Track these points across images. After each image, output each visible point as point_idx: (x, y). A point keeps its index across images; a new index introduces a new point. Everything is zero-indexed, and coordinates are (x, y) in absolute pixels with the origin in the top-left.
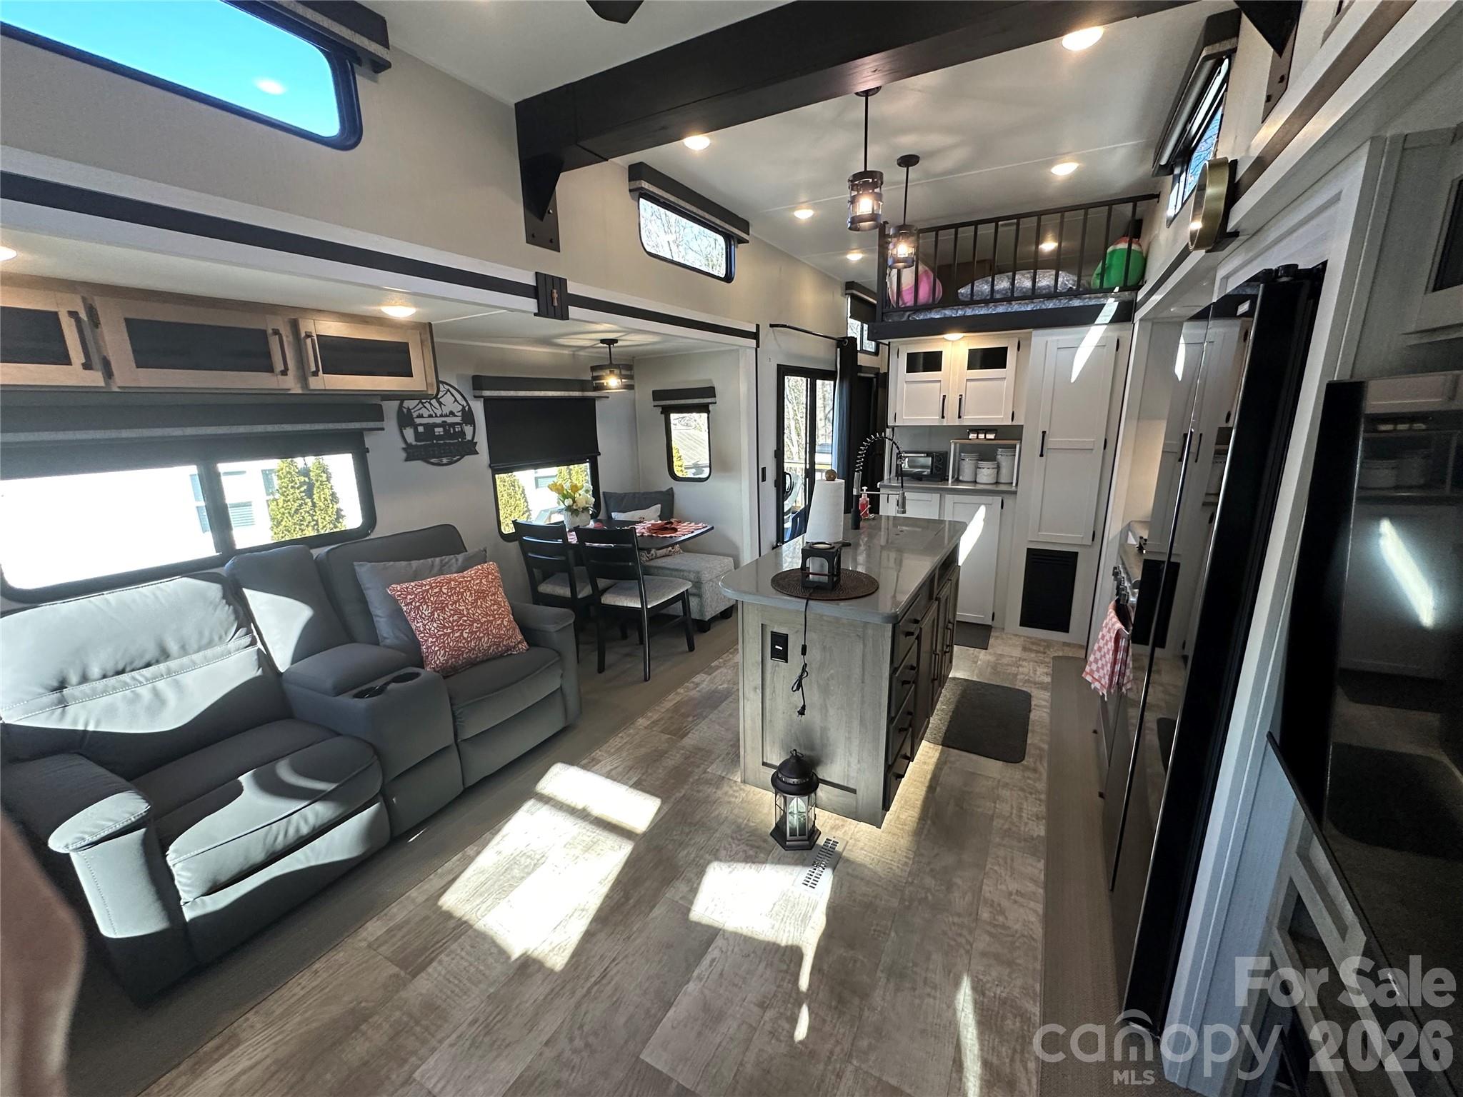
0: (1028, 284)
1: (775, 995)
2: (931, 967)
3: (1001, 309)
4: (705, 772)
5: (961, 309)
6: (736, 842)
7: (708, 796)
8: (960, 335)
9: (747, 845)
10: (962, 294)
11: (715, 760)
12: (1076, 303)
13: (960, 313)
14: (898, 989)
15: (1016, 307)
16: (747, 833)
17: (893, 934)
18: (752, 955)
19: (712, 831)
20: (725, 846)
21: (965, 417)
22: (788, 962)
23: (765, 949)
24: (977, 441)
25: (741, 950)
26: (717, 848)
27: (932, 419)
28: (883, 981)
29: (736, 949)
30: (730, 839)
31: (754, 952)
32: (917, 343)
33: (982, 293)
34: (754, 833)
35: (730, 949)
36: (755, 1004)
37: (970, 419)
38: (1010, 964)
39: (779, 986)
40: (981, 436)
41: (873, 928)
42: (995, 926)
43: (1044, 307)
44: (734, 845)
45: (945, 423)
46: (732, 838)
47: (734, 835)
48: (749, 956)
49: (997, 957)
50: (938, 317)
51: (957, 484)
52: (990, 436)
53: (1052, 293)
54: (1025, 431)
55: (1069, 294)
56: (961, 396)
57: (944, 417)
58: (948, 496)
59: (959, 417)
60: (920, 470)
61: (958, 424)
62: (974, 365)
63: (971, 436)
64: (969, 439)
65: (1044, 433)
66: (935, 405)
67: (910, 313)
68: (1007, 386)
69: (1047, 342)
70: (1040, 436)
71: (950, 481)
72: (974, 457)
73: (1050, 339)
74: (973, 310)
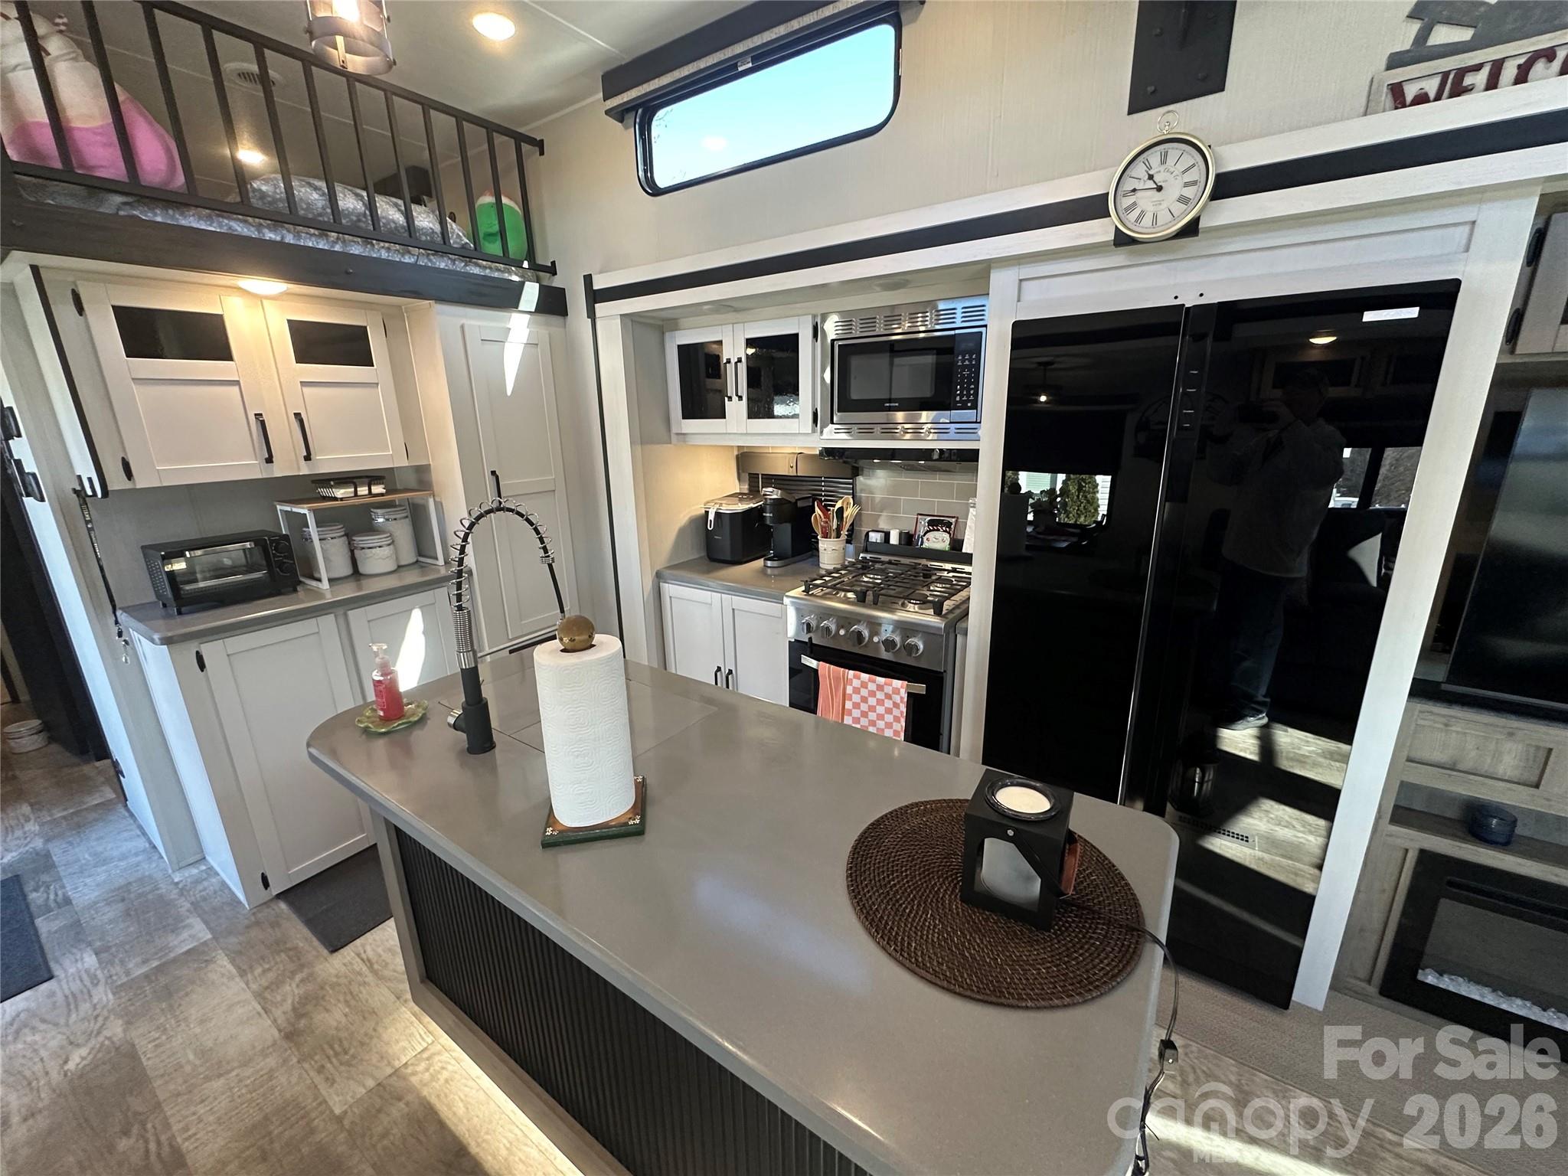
3: (360, 248)
10: (263, 196)
12: (477, 270)
13: (271, 235)
15: (381, 252)
21: (317, 457)
24: (353, 501)
27: (245, 466)
32: (133, 282)
37: (328, 462)
40: (362, 490)
43: (432, 265)
45: (279, 470)
51: (337, 587)
52: (378, 489)
53: (441, 246)
54: (436, 476)
55: (467, 255)
56: (297, 415)
57: (269, 460)
58: (350, 613)
59: (308, 458)
60: (239, 577)
61: (305, 469)
62: (304, 354)
63: (339, 493)
64: (335, 499)
65: (493, 473)
66: (244, 436)
67: (118, 199)
68: (384, 398)
69: (462, 327)
70: (489, 480)
71: (325, 585)
72: (338, 531)
73: (467, 322)
74: (298, 235)
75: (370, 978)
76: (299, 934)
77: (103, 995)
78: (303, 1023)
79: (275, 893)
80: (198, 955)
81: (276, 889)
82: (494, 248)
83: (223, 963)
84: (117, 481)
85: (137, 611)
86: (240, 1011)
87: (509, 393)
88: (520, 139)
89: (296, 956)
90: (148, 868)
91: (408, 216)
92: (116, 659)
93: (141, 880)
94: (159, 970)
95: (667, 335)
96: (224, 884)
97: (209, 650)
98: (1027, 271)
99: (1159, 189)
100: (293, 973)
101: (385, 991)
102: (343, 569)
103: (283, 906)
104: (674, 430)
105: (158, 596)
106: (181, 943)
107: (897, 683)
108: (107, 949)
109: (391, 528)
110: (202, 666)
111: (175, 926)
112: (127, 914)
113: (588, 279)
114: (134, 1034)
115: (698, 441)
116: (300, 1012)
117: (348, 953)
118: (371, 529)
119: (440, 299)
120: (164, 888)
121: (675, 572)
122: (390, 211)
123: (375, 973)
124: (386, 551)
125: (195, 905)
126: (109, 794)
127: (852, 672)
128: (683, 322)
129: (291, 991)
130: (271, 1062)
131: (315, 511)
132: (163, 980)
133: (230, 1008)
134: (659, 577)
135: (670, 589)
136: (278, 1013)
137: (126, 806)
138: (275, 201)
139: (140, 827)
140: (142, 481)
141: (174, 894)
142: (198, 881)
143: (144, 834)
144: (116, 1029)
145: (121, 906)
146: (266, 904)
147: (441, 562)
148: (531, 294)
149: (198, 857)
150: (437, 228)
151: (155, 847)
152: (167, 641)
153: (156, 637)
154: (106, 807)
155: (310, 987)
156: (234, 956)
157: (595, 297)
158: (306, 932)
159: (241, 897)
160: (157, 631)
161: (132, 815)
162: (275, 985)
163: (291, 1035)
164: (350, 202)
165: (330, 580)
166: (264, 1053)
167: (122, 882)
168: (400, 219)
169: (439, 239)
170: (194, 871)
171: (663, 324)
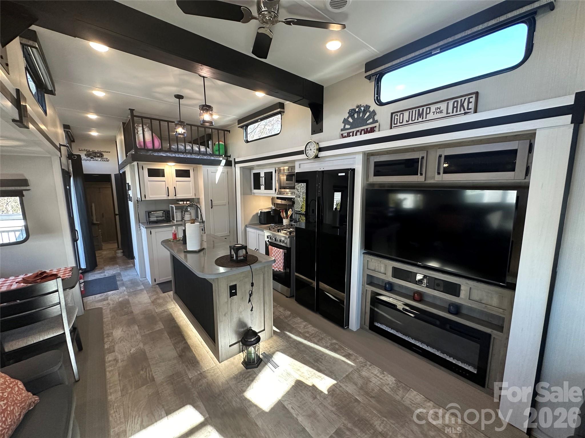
0: (182, 148)
1: (313, 393)
2: (318, 352)
3: (189, 156)
4: (190, 379)
5: (174, 154)
6: (242, 382)
7: (207, 383)
8: (174, 164)
9: (246, 379)
10: (173, 148)
11: (185, 372)
12: (212, 158)
13: (174, 155)
14: (321, 362)
15: (194, 156)
16: (240, 376)
17: (304, 355)
18: (295, 394)
19: (230, 389)
20: (241, 386)
21: (177, 195)
22: (302, 385)
23: (295, 390)
24: (183, 205)
25: (292, 397)
26: (240, 389)
27: (164, 197)
28: (318, 364)
29: (291, 398)
30: (239, 383)
31: (295, 393)
32: (151, 164)
33: (181, 149)
34: (241, 374)
35: (290, 400)
36: (314, 400)
37: (179, 196)
38: (322, 338)
39: (310, 391)
40: (185, 203)
41: (300, 359)
42: (312, 335)
43: (203, 158)
44: (243, 383)
45: (170, 198)
46: (239, 382)
47: (238, 381)
48: (295, 395)
49: (320, 339)
50: (164, 155)
51: (177, 222)
52: (188, 202)
53: (206, 154)
54: (201, 200)
55: (210, 155)
56: (175, 187)
57: (168, 196)
58: (179, 227)
59: (175, 196)
60: (160, 218)
61: (174, 198)
62: (177, 176)
63: (180, 203)
64: (180, 204)
65: (211, 200)
66: (165, 191)
67: (151, 152)
68: (192, 184)
69: (208, 170)
70: (210, 201)
71: (175, 221)
72: (180, 211)
73: (208, 169)
74: (178, 155)
75: (168, 297)
76: (159, 290)
77: (126, 293)
78: (155, 301)
79: (157, 283)
80: (142, 290)
81: (157, 282)
82: (217, 153)
83: (145, 292)
84: (143, 199)
85: (143, 223)
86: (146, 298)
87: (216, 183)
88: (224, 131)
89: (157, 293)
90: (136, 277)
91: (199, 149)
92: (138, 232)
93: (135, 279)
94: (135, 291)
95: (251, 171)
96: (148, 281)
97: (153, 231)
98: (301, 162)
99: (311, 150)
100: (156, 295)
101: (170, 299)
102: (179, 218)
103: (157, 286)
104: (252, 192)
105: (147, 221)
106: (139, 288)
107: (281, 250)
108: (127, 287)
109: (191, 211)
110: (151, 234)
111: (139, 286)
112: (131, 283)
113: (235, 159)
114: (129, 298)
115: (256, 195)
116: (155, 299)
117: (166, 294)
118: (186, 211)
119: (203, 164)
120: (138, 280)
121: (250, 225)
122: (196, 148)
123: (169, 297)
124: (189, 216)
125: (143, 283)
126: (132, 265)
127: (274, 247)
128: (254, 168)
129: (155, 297)
130: (149, 305)
131: (175, 207)
132: (135, 292)
133: (144, 297)
134: (246, 226)
135: (248, 229)
136: (152, 299)
137: (135, 268)
138: (175, 149)
139: (136, 271)
140: (147, 199)
141: (140, 281)
142: (144, 280)
143: (137, 272)
144: (127, 297)
145: (131, 282)
146: (154, 285)
147: (200, 219)
148: (224, 162)
149: (145, 277)
150: (205, 150)
151: (138, 274)
152: (146, 228)
153: (145, 227)
154: (131, 267)
155: (158, 297)
156: (147, 291)
157: (236, 163)
158: (160, 289)
159: (151, 283)
160: (144, 226)
161: (135, 269)
162: (153, 296)
163: (153, 302)
164: (188, 148)
165: (176, 221)
166: (148, 303)
167: (131, 279)
168: (197, 149)
169: (205, 153)
170: (144, 279)
171: (251, 168)
